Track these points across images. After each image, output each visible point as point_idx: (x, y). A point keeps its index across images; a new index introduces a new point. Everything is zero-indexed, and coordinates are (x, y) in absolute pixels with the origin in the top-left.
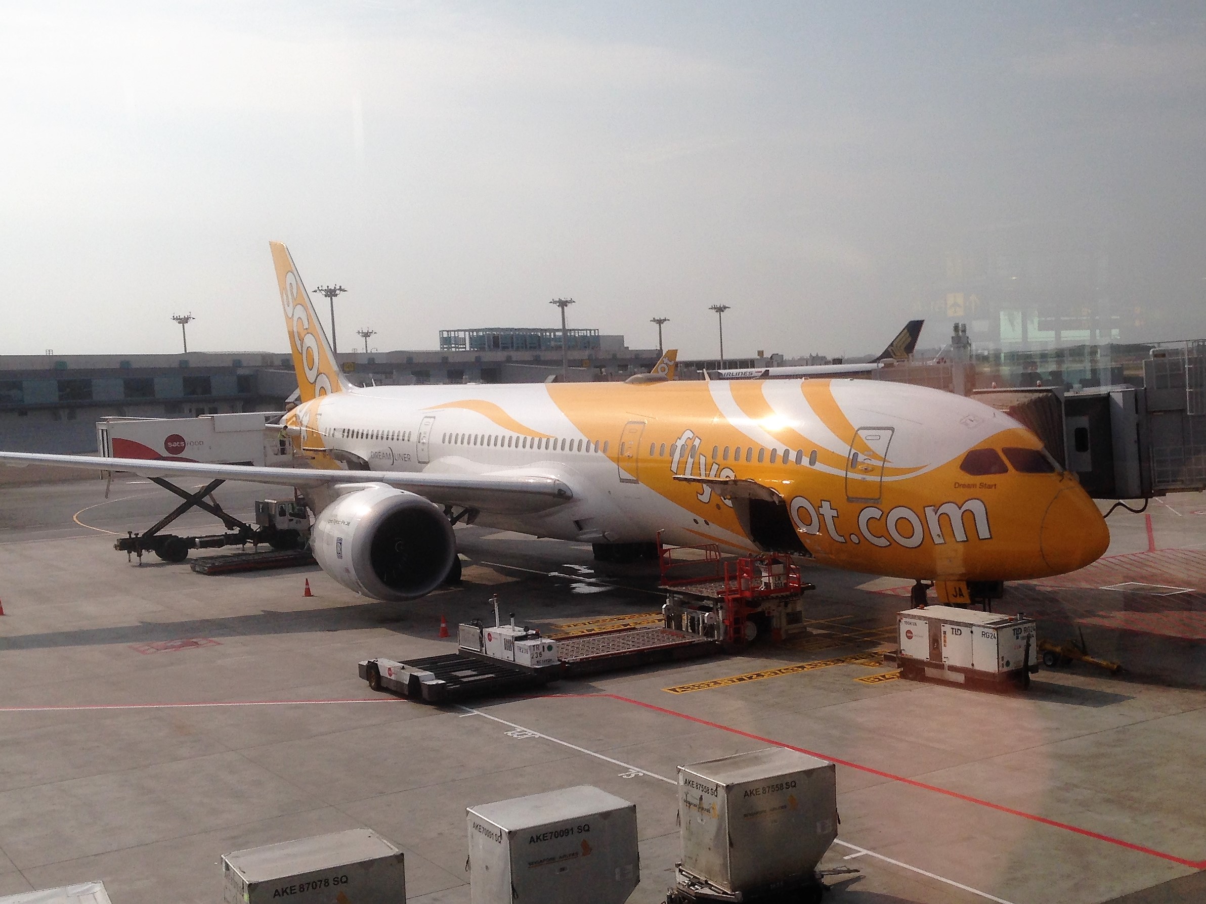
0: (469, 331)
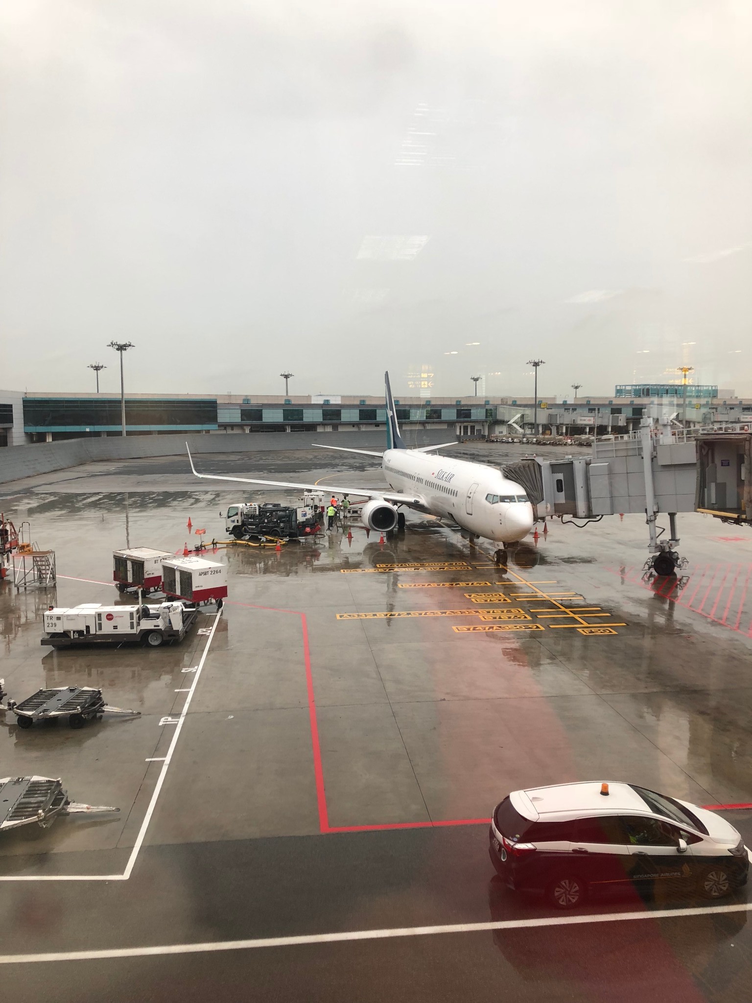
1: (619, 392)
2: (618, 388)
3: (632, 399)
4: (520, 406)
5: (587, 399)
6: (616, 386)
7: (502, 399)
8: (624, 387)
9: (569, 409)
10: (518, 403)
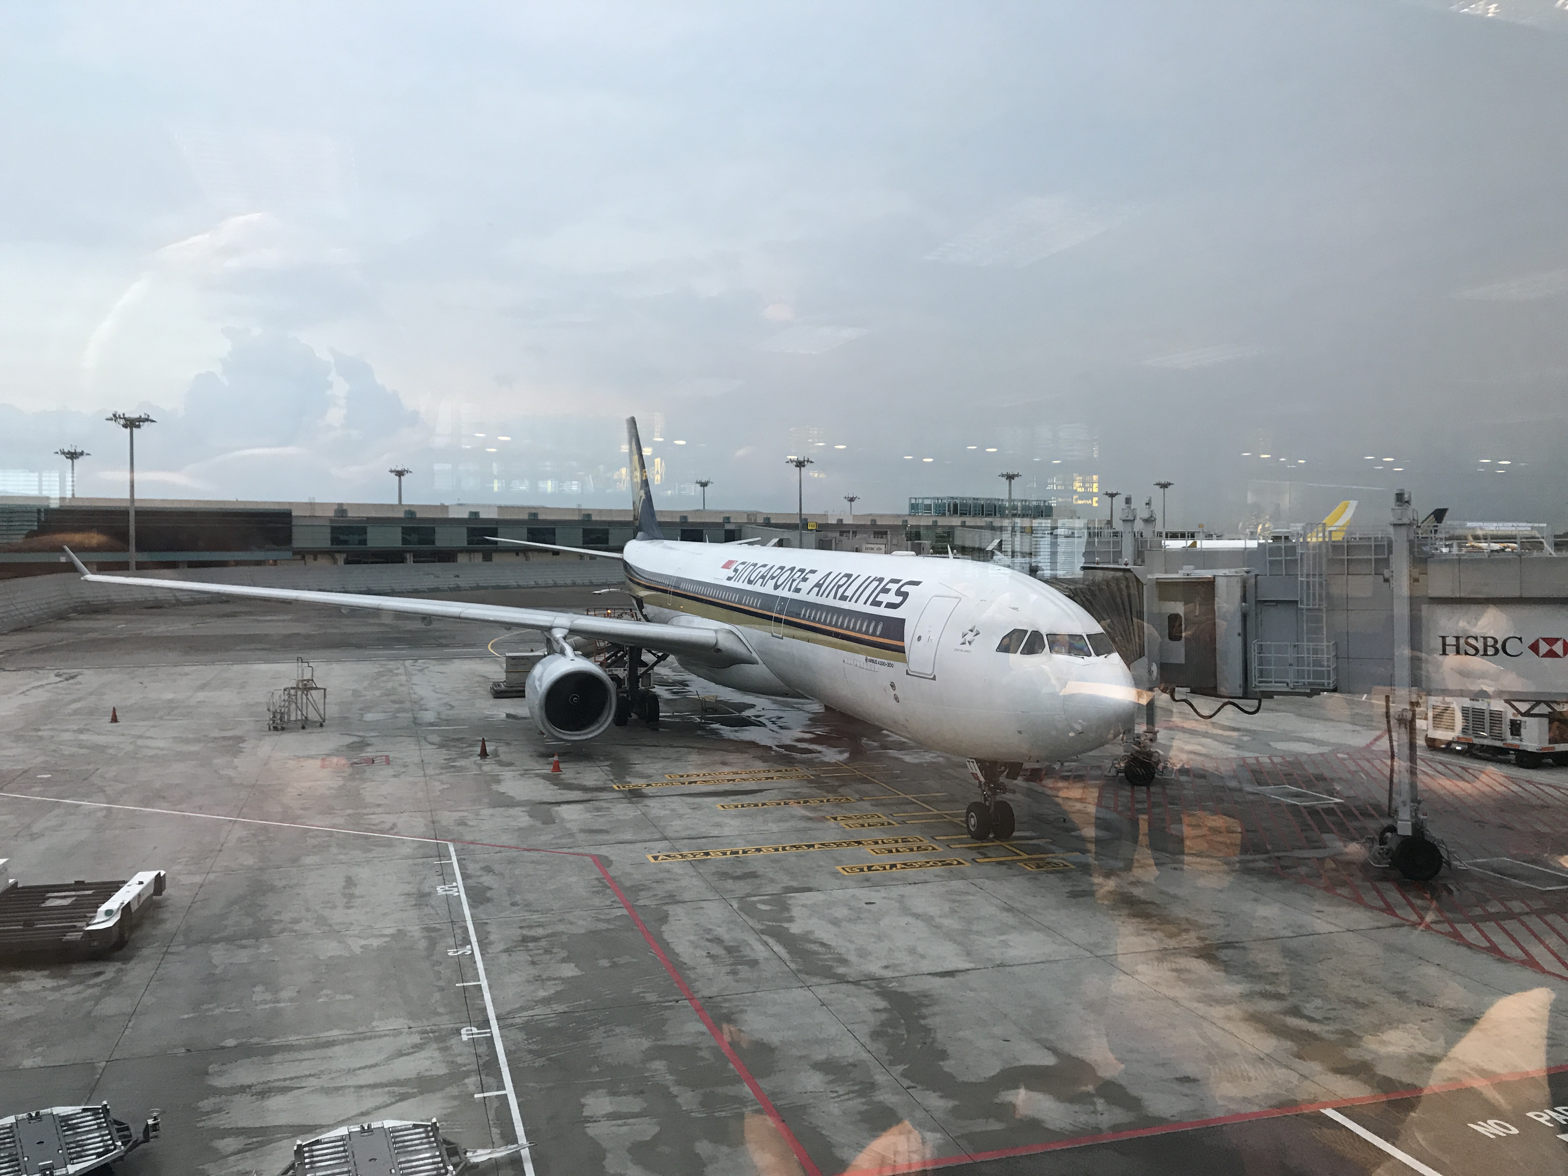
0: (934, 498)
1: (914, 507)
2: (913, 501)
3: (934, 519)
4: (777, 526)
5: (871, 518)
6: (910, 499)
7: (748, 515)
8: (920, 501)
9: (849, 532)
10: (773, 521)
